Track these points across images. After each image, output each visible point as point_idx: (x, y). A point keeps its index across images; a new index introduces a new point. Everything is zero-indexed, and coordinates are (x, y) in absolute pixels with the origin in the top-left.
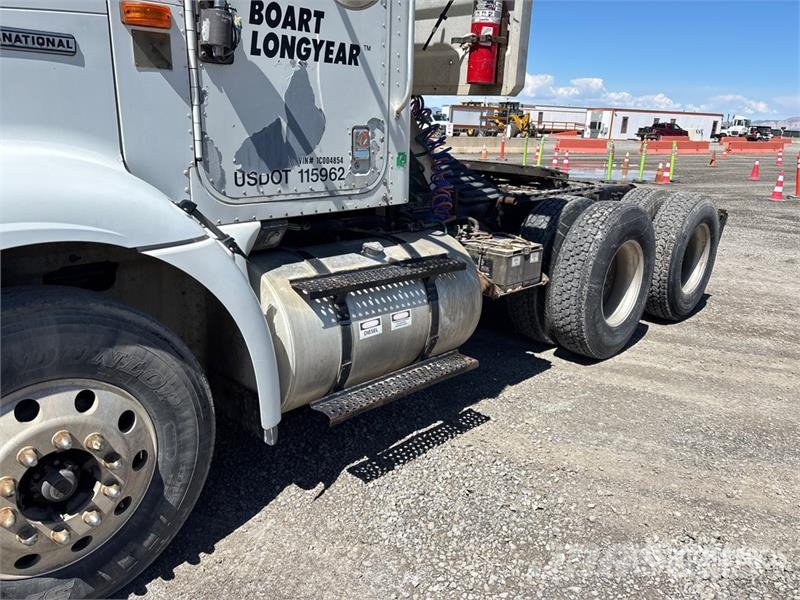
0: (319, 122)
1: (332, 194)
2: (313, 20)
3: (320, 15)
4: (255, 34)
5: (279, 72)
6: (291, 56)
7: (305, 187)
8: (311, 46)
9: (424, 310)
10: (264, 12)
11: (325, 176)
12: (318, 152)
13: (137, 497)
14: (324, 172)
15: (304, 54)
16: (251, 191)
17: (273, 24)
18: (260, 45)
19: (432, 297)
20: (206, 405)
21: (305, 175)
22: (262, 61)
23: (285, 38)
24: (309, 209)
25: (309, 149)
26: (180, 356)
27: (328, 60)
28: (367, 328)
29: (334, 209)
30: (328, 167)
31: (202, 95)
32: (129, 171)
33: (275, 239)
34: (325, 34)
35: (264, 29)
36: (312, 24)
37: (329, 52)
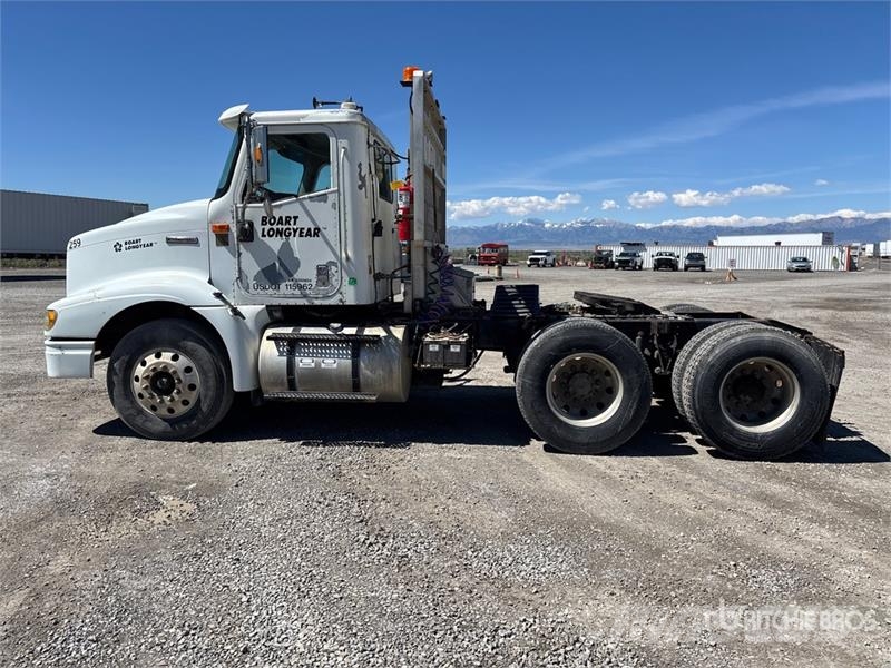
0: (297, 264)
1: (305, 296)
3: (296, 218)
4: (263, 230)
5: (275, 244)
6: (281, 236)
7: (289, 292)
8: (292, 231)
9: (348, 362)
10: (268, 221)
11: (301, 287)
12: (295, 276)
13: (192, 403)
14: (299, 286)
15: (287, 234)
16: (261, 292)
17: (271, 224)
18: (266, 233)
19: (355, 356)
21: (289, 287)
22: (267, 239)
23: (278, 229)
24: (292, 302)
25: (292, 275)
26: (211, 351)
27: (301, 236)
28: (304, 362)
29: (307, 303)
30: (302, 283)
31: (240, 254)
32: (210, 282)
33: (277, 315)
34: (299, 225)
35: (268, 227)
36: (292, 222)
37: (301, 232)
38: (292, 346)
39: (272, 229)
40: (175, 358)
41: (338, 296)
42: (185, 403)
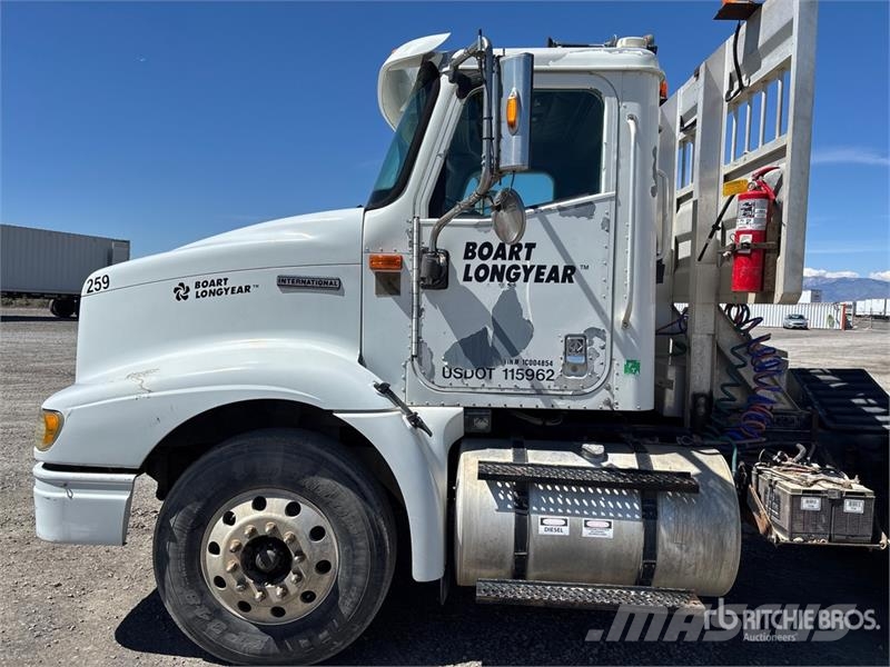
0: (527, 332)
1: (539, 393)
2: (524, 251)
4: (468, 267)
5: (489, 294)
6: (500, 280)
7: (509, 384)
8: (521, 271)
10: (477, 251)
11: (531, 376)
12: (523, 355)
14: (530, 373)
15: (513, 277)
16: (457, 382)
18: (472, 274)
19: (650, 516)
20: (381, 544)
21: (510, 374)
22: (473, 286)
23: (495, 267)
24: (513, 403)
25: (514, 352)
27: (538, 280)
28: (549, 525)
29: (541, 405)
30: (535, 368)
31: (420, 312)
32: (361, 361)
33: (483, 424)
34: (536, 260)
35: (476, 262)
36: (523, 254)
37: (539, 273)
38: (522, 490)
39: (484, 267)
40: (292, 510)
41: (604, 395)
42: (308, 597)
